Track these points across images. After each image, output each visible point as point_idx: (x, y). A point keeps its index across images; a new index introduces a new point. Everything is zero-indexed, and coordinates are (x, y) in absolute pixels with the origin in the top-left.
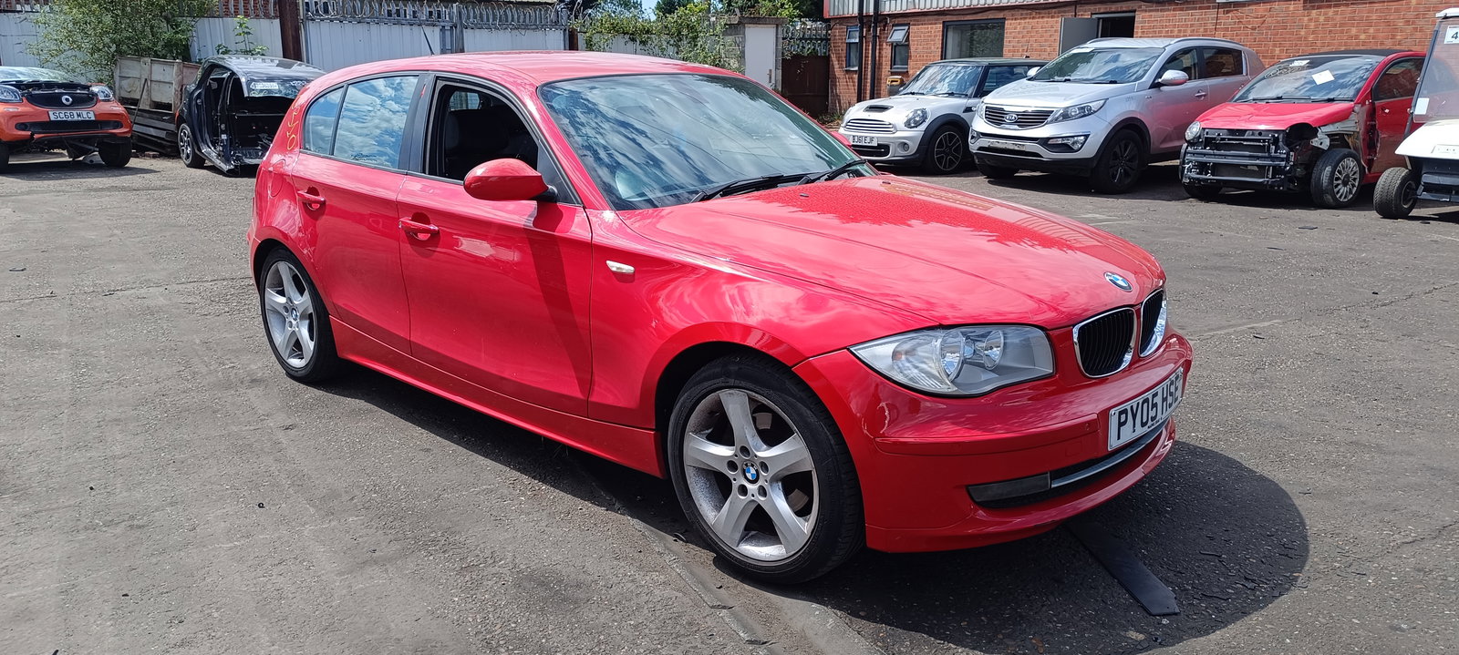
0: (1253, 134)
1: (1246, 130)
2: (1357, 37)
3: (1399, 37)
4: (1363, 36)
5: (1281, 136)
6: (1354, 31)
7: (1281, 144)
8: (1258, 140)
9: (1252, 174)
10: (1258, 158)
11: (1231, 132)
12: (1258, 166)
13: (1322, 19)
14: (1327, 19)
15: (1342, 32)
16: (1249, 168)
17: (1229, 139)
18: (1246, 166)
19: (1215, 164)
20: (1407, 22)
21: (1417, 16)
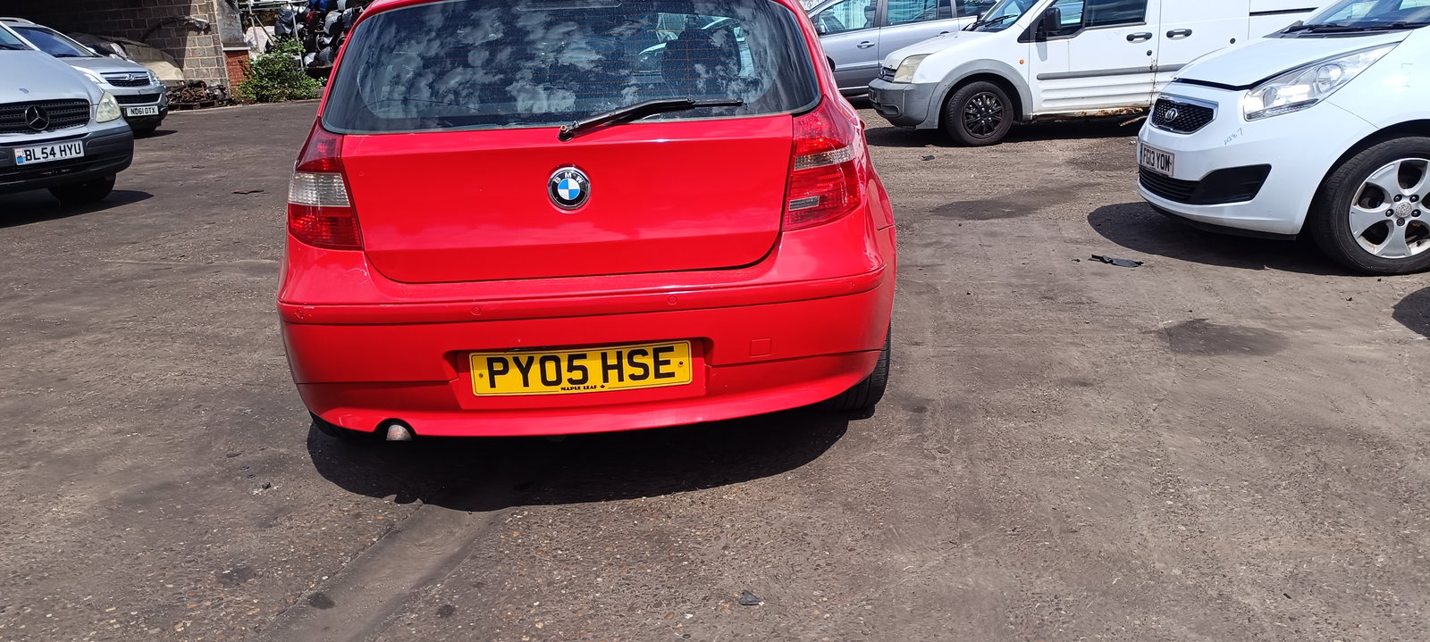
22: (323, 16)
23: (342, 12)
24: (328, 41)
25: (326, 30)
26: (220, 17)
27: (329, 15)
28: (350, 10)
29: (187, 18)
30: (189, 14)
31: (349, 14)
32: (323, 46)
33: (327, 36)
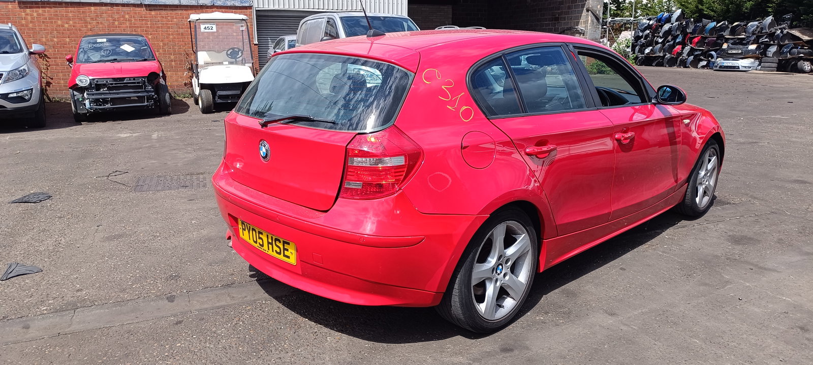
0: (130, 80)
1: (125, 78)
2: (63, 26)
3: (89, 27)
4: (66, 26)
5: (146, 79)
6: (59, 22)
7: (147, 84)
8: (134, 83)
9: (135, 101)
10: (139, 92)
11: (114, 79)
12: (137, 97)
13: (35, 14)
14: (39, 15)
15: (52, 22)
16: (132, 98)
17: (115, 84)
18: (130, 97)
19: (112, 99)
20: (92, 19)
21: (97, 16)
22: (662, 26)
23: (672, 24)
24: (660, 40)
25: (661, 34)
26: (590, 28)
27: (665, 26)
28: (677, 23)
29: (576, 27)
30: (577, 26)
31: (675, 26)
32: (657, 43)
33: (661, 38)
